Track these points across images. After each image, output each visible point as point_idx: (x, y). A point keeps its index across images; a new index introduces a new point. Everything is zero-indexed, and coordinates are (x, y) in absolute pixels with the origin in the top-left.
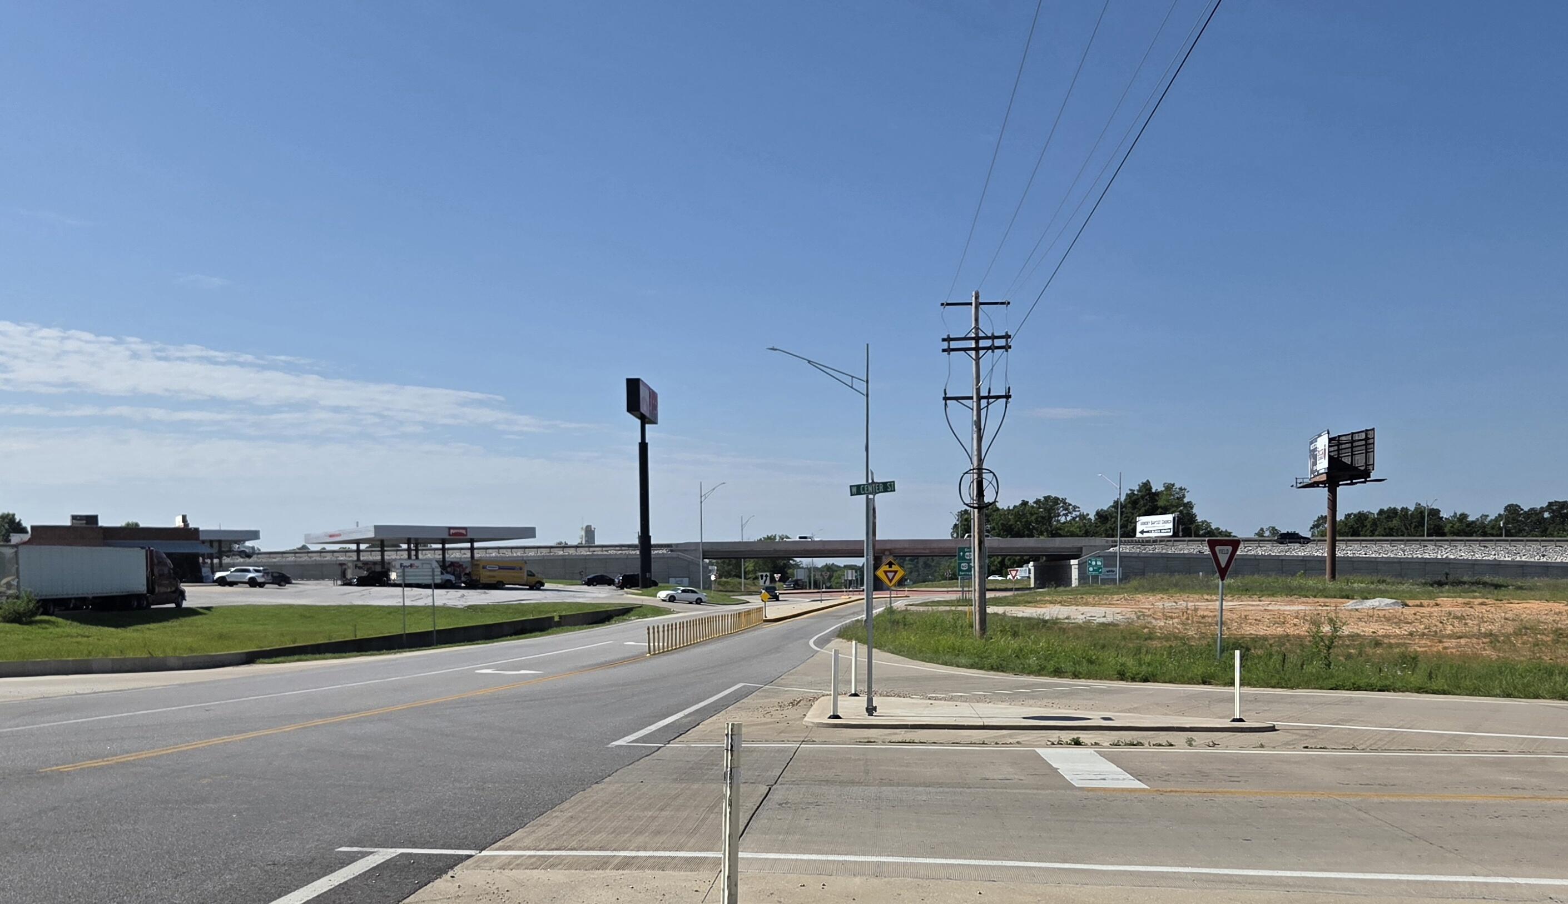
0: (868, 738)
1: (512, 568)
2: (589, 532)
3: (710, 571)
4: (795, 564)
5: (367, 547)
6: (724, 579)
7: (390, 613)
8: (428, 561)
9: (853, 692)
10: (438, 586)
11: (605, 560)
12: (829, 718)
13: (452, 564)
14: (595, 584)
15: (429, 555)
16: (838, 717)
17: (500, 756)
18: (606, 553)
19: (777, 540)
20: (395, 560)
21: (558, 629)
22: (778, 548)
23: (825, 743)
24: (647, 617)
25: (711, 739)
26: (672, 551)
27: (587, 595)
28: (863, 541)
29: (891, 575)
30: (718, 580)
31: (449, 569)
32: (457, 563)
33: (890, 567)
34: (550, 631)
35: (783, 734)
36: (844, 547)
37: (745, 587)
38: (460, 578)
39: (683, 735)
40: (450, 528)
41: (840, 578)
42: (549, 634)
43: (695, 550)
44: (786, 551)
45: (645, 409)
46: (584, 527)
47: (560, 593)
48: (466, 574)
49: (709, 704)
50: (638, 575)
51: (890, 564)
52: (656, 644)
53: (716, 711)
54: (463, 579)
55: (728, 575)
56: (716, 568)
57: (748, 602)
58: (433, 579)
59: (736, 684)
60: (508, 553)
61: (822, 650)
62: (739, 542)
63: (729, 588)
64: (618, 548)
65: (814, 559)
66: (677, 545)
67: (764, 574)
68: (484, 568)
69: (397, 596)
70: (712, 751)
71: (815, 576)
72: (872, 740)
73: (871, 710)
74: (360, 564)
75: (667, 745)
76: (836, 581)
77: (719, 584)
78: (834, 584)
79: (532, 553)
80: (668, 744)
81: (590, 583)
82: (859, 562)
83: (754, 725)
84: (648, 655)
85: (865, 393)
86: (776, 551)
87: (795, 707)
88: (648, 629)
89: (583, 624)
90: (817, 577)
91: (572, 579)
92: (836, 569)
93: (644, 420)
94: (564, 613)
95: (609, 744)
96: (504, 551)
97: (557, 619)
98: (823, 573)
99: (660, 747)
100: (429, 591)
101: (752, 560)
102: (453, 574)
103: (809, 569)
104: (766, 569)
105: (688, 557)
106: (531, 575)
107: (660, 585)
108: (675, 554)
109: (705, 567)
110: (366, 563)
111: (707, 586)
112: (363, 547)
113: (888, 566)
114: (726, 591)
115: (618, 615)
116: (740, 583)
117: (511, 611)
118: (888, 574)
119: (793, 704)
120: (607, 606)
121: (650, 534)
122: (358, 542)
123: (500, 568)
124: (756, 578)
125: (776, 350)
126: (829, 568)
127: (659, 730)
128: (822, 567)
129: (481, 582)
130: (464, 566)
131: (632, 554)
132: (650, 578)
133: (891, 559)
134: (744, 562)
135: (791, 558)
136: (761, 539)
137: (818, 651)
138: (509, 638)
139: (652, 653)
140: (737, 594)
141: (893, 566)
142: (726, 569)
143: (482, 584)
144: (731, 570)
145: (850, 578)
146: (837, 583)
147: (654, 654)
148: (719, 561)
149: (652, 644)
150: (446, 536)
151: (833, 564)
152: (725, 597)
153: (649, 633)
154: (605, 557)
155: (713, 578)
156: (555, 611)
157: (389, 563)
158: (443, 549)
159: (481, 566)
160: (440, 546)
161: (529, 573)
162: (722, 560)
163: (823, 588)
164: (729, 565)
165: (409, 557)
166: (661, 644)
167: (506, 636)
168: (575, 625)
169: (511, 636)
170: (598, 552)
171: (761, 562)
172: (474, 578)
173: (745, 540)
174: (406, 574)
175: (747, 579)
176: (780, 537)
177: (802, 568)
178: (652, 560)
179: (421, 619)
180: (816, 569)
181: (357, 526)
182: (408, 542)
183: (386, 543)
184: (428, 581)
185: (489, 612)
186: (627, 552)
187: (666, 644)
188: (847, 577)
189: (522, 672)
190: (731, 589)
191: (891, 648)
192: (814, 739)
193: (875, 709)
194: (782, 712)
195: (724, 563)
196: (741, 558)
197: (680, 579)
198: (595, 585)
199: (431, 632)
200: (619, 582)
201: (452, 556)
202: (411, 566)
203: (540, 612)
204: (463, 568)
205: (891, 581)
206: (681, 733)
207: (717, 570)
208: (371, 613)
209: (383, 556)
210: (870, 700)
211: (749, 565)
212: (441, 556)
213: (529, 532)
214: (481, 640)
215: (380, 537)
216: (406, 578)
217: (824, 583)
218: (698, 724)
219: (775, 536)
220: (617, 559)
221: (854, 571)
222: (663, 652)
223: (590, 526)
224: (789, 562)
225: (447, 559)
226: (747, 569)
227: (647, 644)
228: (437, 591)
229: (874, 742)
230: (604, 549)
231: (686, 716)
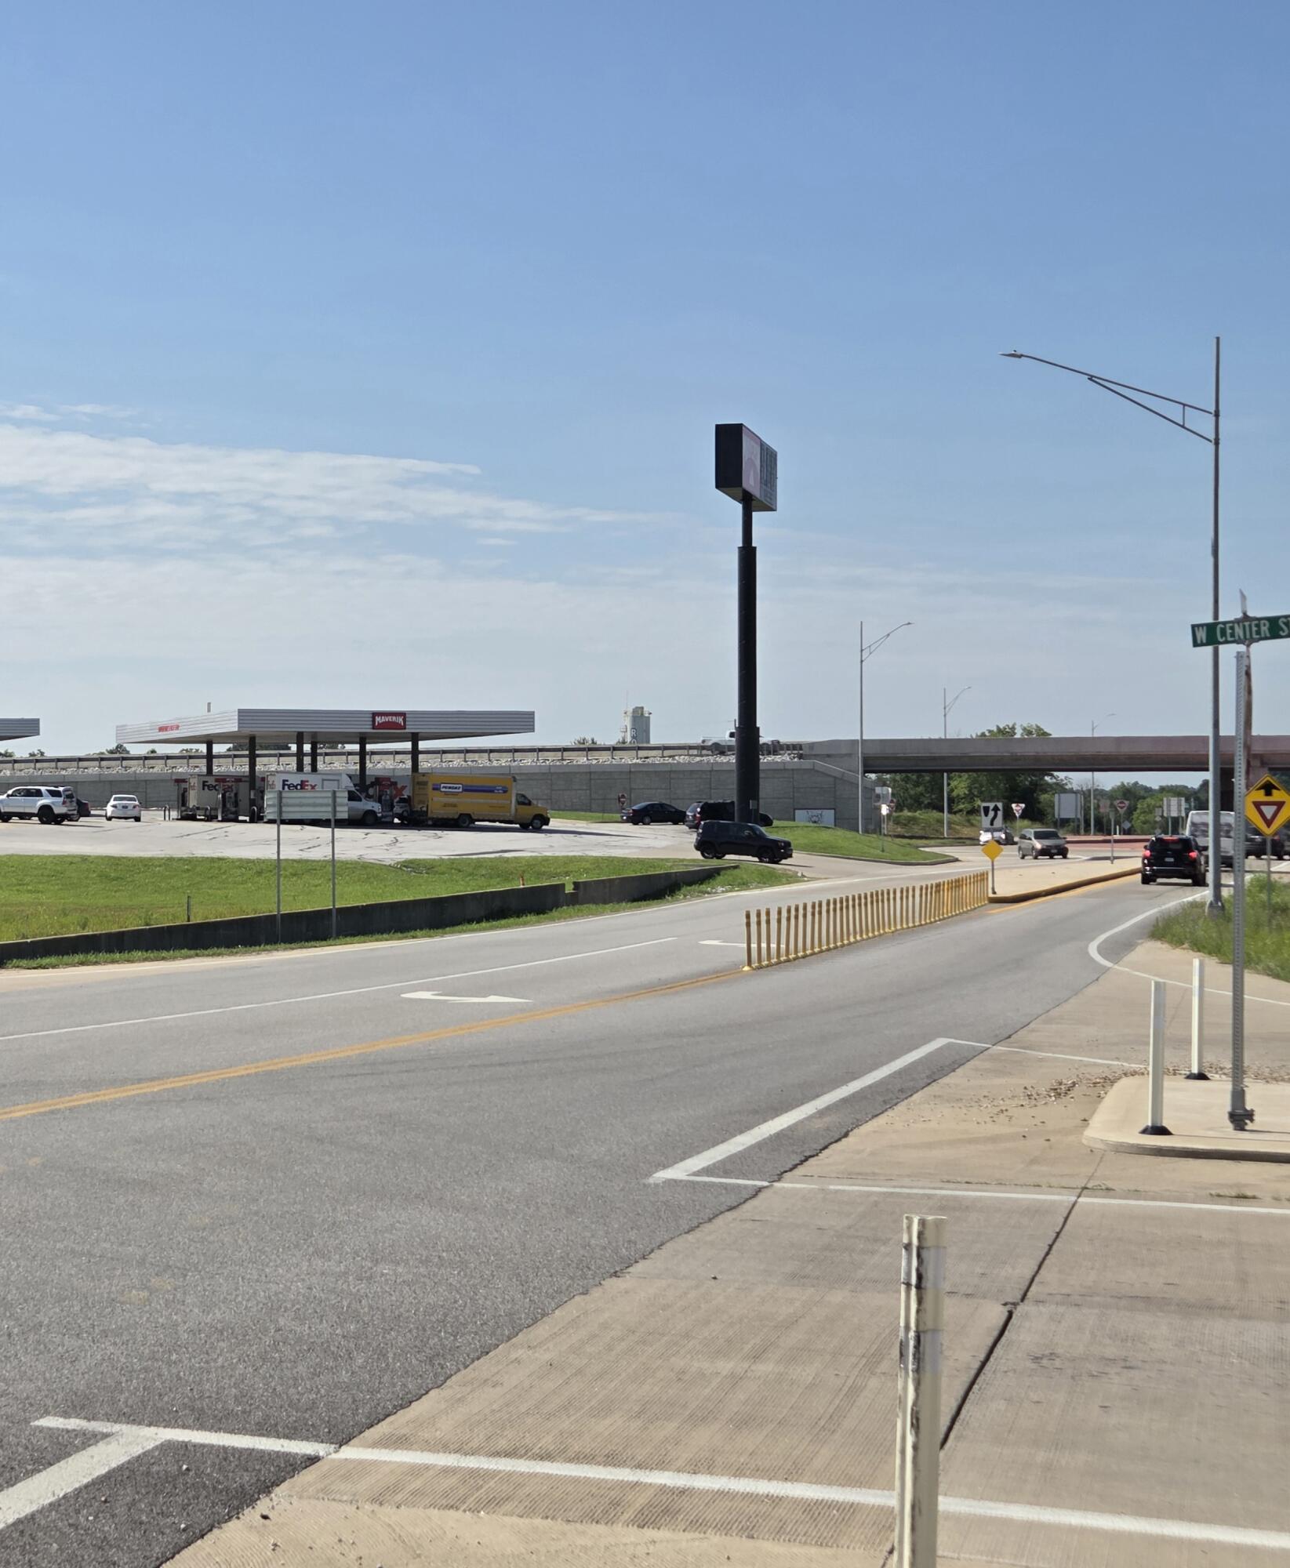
0: (1238, 1185)
1: (490, 790)
2: (640, 721)
3: (878, 797)
4: (1057, 784)
5: (229, 750)
6: (906, 813)
7: (259, 873)
8: (334, 776)
9: (1195, 1070)
10: (341, 824)
11: (669, 775)
12: (1145, 1131)
13: (378, 781)
14: (647, 820)
15: (338, 764)
16: (1162, 1131)
17: (417, 1196)
18: (670, 760)
19: (1018, 736)
20: (273, 774)
21: (571, 910)
22: (1019, 750)
23: (1136, 1194)
24: (748, 888)
25: (874, 1174)
26: (800, 757)
27: (632, 842)
28: (1208, 737)
29: (1269, 811)
30: (894, 814)
31: (371, 791)
32: (388, 779)
33: (1268, 793)
34: (555, 913)
35: (1035, 1168)
36: (1161, 750)
37: (949, 828)
38: (392, 807)
39: (812, 1161)
40: (375, 714)
41: (1151, 812)
42: (553, 920)
43: (849, 755)
44: (1037, 758)
45: (752, 482)
46: (630, 710)
47: (578, 838)
48: (402, 800)
49: (870, 1087)
50: (733, 803)
51: (1268, 789)
52: (764, 945)
53: (885, 1102)
54: (397, 809)
55: (917, 804)
56: (890, 790)
57: (957, 860)
58: (335, 812)
59: (930, 1041)
60: (483, 761)
61: (1116, 967)
62: (940, 740)
63: (917, 830)
64: (695, 752)
65: (1095, 773)
66: (812, 745)
67: (991, 805)
68: (436, 788)
69: (266, 842)
70: (876, 1204)
71: (1097, 807)
72: (1249, 1194)
73: (1240, 1117)
74: (211, 781)
75: (776, 1184)
76: (1142, 818)
77: (897, 822)
78: (1137, 824)
79: (528, 761)
80: (779, 1180)
81: (637, 818)
82: (1192, 780)
83: (971, 1141)
84: (746, 968)
85: (1212, 437)
86: (1015, 758)
87: (1064, 1100)
88: (748, 916)
89: (620, 901)
90: (1102, 810)
91: (604, 811)
92: (1142, 793)
93: (750, 504)
94: (584, 878)
95: (649, 1174)
96: (476, 756)
97: (569, 889)
98: (1116, 803)
99: (760, 1190)
100: (326, 832)
101: (965, 776)
102: (380, 801)
103: (1086, 794)
104: (994, 792)
105: (834, 768)
106: (523, 804)
107: (776, 823)
108: (807, 764)
109: (869, 790)
110: (222, 779)
111: (872, 827)
112: (218, 749)
113: (1262, 792)
114: (911, 838)
115: (690, 884)
116: (941, 822)
117: (484, 872)
118: (1264, 808)
119: (1060, 1091)
120: (669, 864)
121: (758, 725)
122: (209, 741)
123: (465, 790)
124: (974, 811)
125: (1020, 356)
126: (1130, 794)
127: (760, 1146)
128: (1113, 790)
129: (430, 815)
130: (399, 786)
131: (722, 763)
132: (758, 810)
133: (1267, 778)
134: (949, 778)
135: (1048, 771)
136: (983, 734)
137: (1109, 969)
138: (475, 926)
139: (753, 966)
140: (932, 842)
141: (1274, 792)
142: (912, 792)
143: (432, 819)
144: (922, 794)
145: (1174, 814)
146: (1144, 823)
147: (760, 967)
148: (898, 777)
149: (754, 946)
150: (368, 729)
151: (1136, 783)
152: (908, 849)
153: (748, 925)
154: (668, 769)
155: (885, 810)
156: (567, 874)
157: (263, 779)
158: (363, 754)
159: (430, 786)
160: (356, 747)
161: (521, 800)
162: (904, 775)
163: (1115, 834)
164: (917, 784)
165: (300, 767)
166: (774, 946)
167: (470, 921)
168: (605, 902)
169: (479, 921)
170: (655, 758)
171: (983, 778)
172: (417, 807)
173: (951, 735)
174: (284, 801)
175: (955, 813)
176: (1024, 729)
177: (1071, 791)
178: (762, 775)
179: (316, 886)
180: (1100, 794)
181: (209, 710)
182: (300, 739)
183: (257, 741)
184: (325, 813)
185: (443, 873)
186: (712, 759)
187: (783, 946)
188: (1169, 811)
189: (493, 999)
190: (921, 833)
191: (1272, 965)
192: (1110, 1185)
193: (1250, 1115)
194: (1033, 1112)
195: (907, 780)
196: (942, 771)
197: (819, 812)
198: (649, 824)
199: (329, 911)
200: (694, 816)
201: (379, 766)
202: (303, 785)
203: (539, 875)
204: (396, 788)
205: (1269, 823)
206: (808, 1154)
207: (893, 794)
208: (224, 873)
209: (253, 765)
210: (1238, 1095)
211: (959, 785)
212: (358, 767)
213: (523, 721)
214: (421, 929)
215: (248, 731)
216: (284, 809)
217: (1118, 823)
218: (846, 1135)
219: (1013, 728)
220: (692, 772)
221: (1183, 799)
222: (779, 963)
223: (642, 708)
224: (1043, 779)
225: (368, 773)
226: (955, 794)
227: (745, 945)
228: (340, 833)
229: (1254, 1197)
230: (667, 753)
231: (821, 1113)
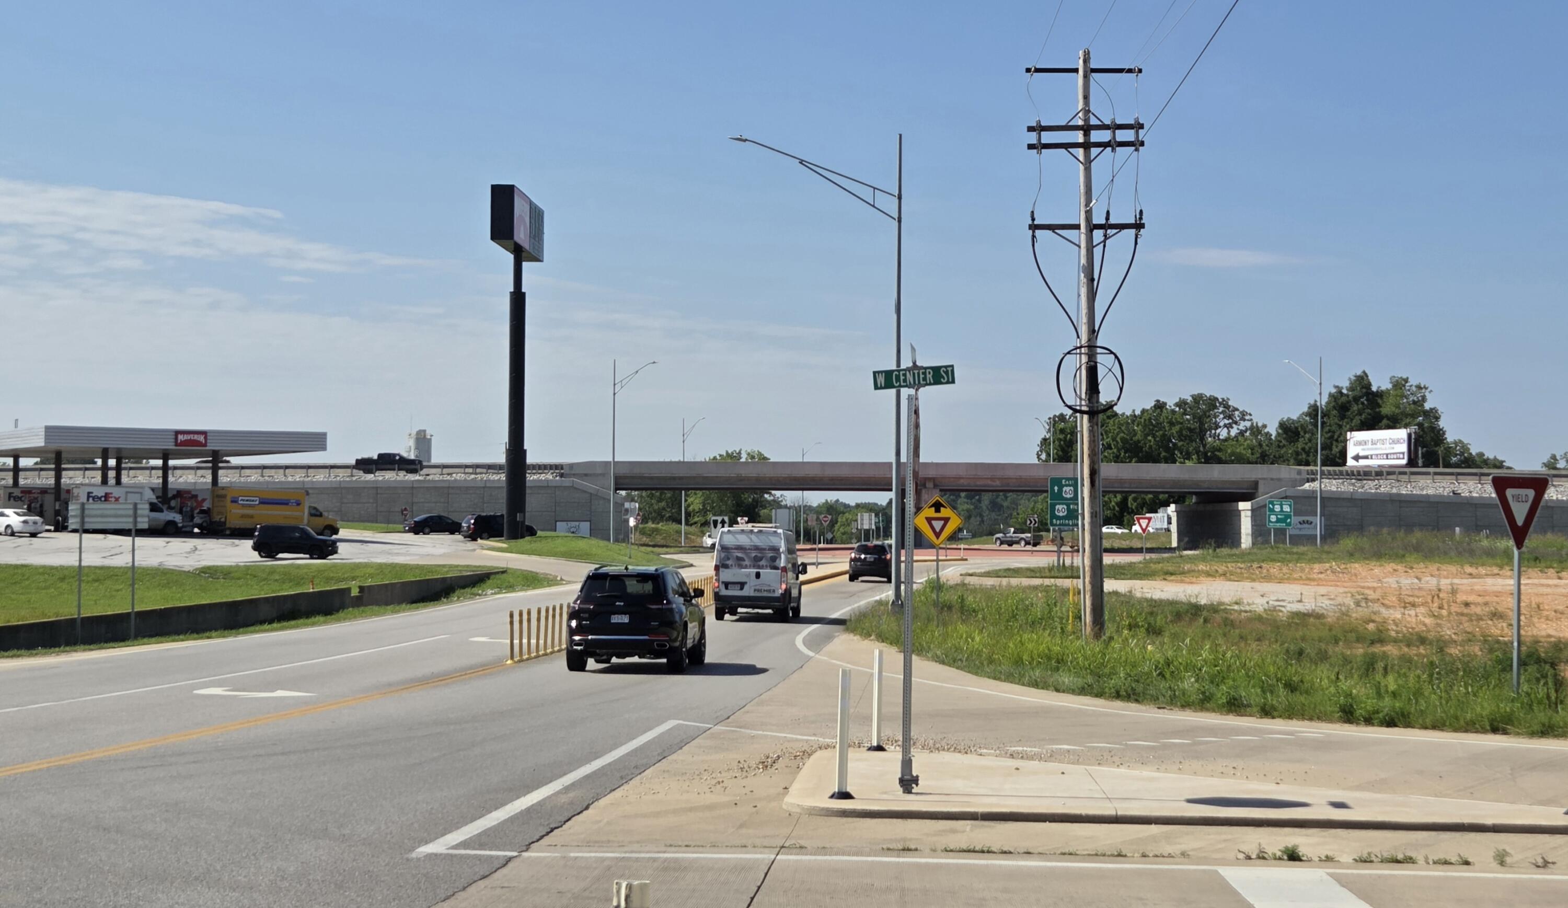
0: (904, 840)
1: (285, 503)
2: (423, 440)
3: (627, 510)
4: (774, 501)
5: (36, 463)
6: (651, 525)
7: (62, 579)
8: (138, 489)
9: (875, 744)
10: (141, 533)
11: (446, 491)
12: (832, 797)
13: (180, 494)
14: (427, 530)
15: (142, 478)
16: (846, 796)
17: (196, 879)
18: (449, 478)
19: (743, 460)
20: (78, 486)
21: (356, 611)
22: (744, 472)
23: (823, 850)
24: (514, 591)
25: (609, 841)
26: (562, 475)
27: (413, 550)
28: (891, 463)
29: (938, 525)
30: (641, 526)
31: (173, 503)
32: (188, 492)
33: (938, 511)
34: (341, 614)
35: (744, 831)
36: (857, 473)
37: (686, 538)
38: (192, 518)
39: (556, 831)
40: (177, 433)
41: (849, 525)
42: (339, 620)
43: (603, 475)
44: (758, 479)
45: (522, 236)
46: (414, 433)
47: (365, 546)
48: (202, 512)
49: (610, 764)
50: (502, 516)
51: (937, 506)
52: (525, 641)
53: (622, 778)
54: (197, 520)
55: (659, 516)
56: (637, 505)
57: (692, 565)
58: (135, 522)
59: (663, 722)
60: (279, 476)
61: (817, 656)
62: (679, 462)
63: (659, 539)
64: (470, 470)
65: (805, 492)
66: (571, 466)
67: (719, 519)
68: (234, 501)
69: (69, 550)
70: (609, 868)
71: (806, 521)
72: (913, 847)
73: (908, 782)
74: (17, 492)
75: (525, 854)
76: (842, 530)
77: (643, 532)
78: (838, 535)
79: (320, 477)
80: (527, 850)
81: (418, 528)
83: (691, 809)
84: (509, 662)
85: (896, 216)
86: (740, 479)
87: (771, 771)
88: (512, 616)
89: (400, 602)
90: (809, 523)
91: (389, 522)
92: (842, 509)
93: (520, 255)
94: (369, 582)
95: (413, 849)
96: (272, 472)
97: (355, 592)
98: (821, 517)
99: (510, 859)
100: (126, 541)
101: (700, 493)
102: (181, 512)
103: (797, 510)
104: (724, 508)
105: (589, 485)
106: (315, 515)
107: (539, 533)
108: (567, 482)
109: (619, 505)
110: (27, 491)
111: (621, 537)
112: (24, 462)
113: (933, 509)
114: (654, 546)
115: (464, 587)
116: (679, 532)
117: (277, 577)
118: (934, 523)
119: (767, 764)
120: (445, 570)
121: (525, 448)
122: (16, 455)
123: (261, 503)
124: (706, 524)
125: (745, 140)
126: (832, 509)
127: (512, 820)
128: (819, 506)
129: (228, 525)
130: (200, 499)
131: (494, 481)
132: (523, 522)
133: (937, 497)
134: (686, 495)
135: (767, 490)
136: (715, 458)
137: (812, 657)
138: (266, 626)
139: (516, 659)
140: (672, 550)
141: (942, 509)
142: (656, 507)
143: (230, 529)
144: (664, 509)
145: (866, 527)
146: (844, 534)
147: (521, 661)
148: (644, 493)
149: (516, 642)
150: (170, 446)
151: (837, 501)
152: (651, 556)
153: (512, 623)
154: (446, 485)
155: (632, 522)
156: (354, 579)
157: (68, 491)
158: (165, 469)
159: (229, 499)
160: (159, 462)
161: (313, 512)
162: (649, 492)
163: (820, 543)
164: (660, 500)
165: (105, 481)
166: (533, 641)
167: (262, 622)
168: (387, 603)
169: (271, 622)
170: (435, 476)
171: (714, 496)
172: (217, 518)
173: (689, 458)
174: (87, 512)
175: (691, 525)
176: (749, 454)
177: (786, 507)
178: (528, 491)
179: (118, 591)
180: (808, 509)
181: (16, 426)
182: (105, 455)
183: (64, 455)
184: (127, 524)
185: (239, 579)
186: (485, 477)
187: (542, 642)
188: (862, 524)
189: (280, 693)
190: (662, 542)
191: (939, 653)
192: (803, 843)
193: (916, 780)
194: (744, 782)
195: (651, 496)
196: (681, 489)
197: (577, 523)
198: (428, 534)
199: (128, 614)
200: (469, 527)
201: (179, 480)
203: (328, 580)
204: (197, 501)
205: (938, 535)
206: (553, 826)
207: (640, 509)
208: (28, 579)
209: (58, 478)
210: (907, 764)
211: (695, 501)
212: (161, 480)
213: (317, 441)
214: (216, 630)
215: (55, 446)
216: (86, 520)
217: (822, 533)
218: (587, 808)
219: (740, 453)
220: (467, 488)
221: (873, 515)
222: (537, 657)
223: (425, 431)
224: (763, 496)
225: (170, 486)
226: (691, 508)
227: (509, 641)
228: (140, 541)
229: (916, 850)
230: (446, 471)
231: (567, 789)
